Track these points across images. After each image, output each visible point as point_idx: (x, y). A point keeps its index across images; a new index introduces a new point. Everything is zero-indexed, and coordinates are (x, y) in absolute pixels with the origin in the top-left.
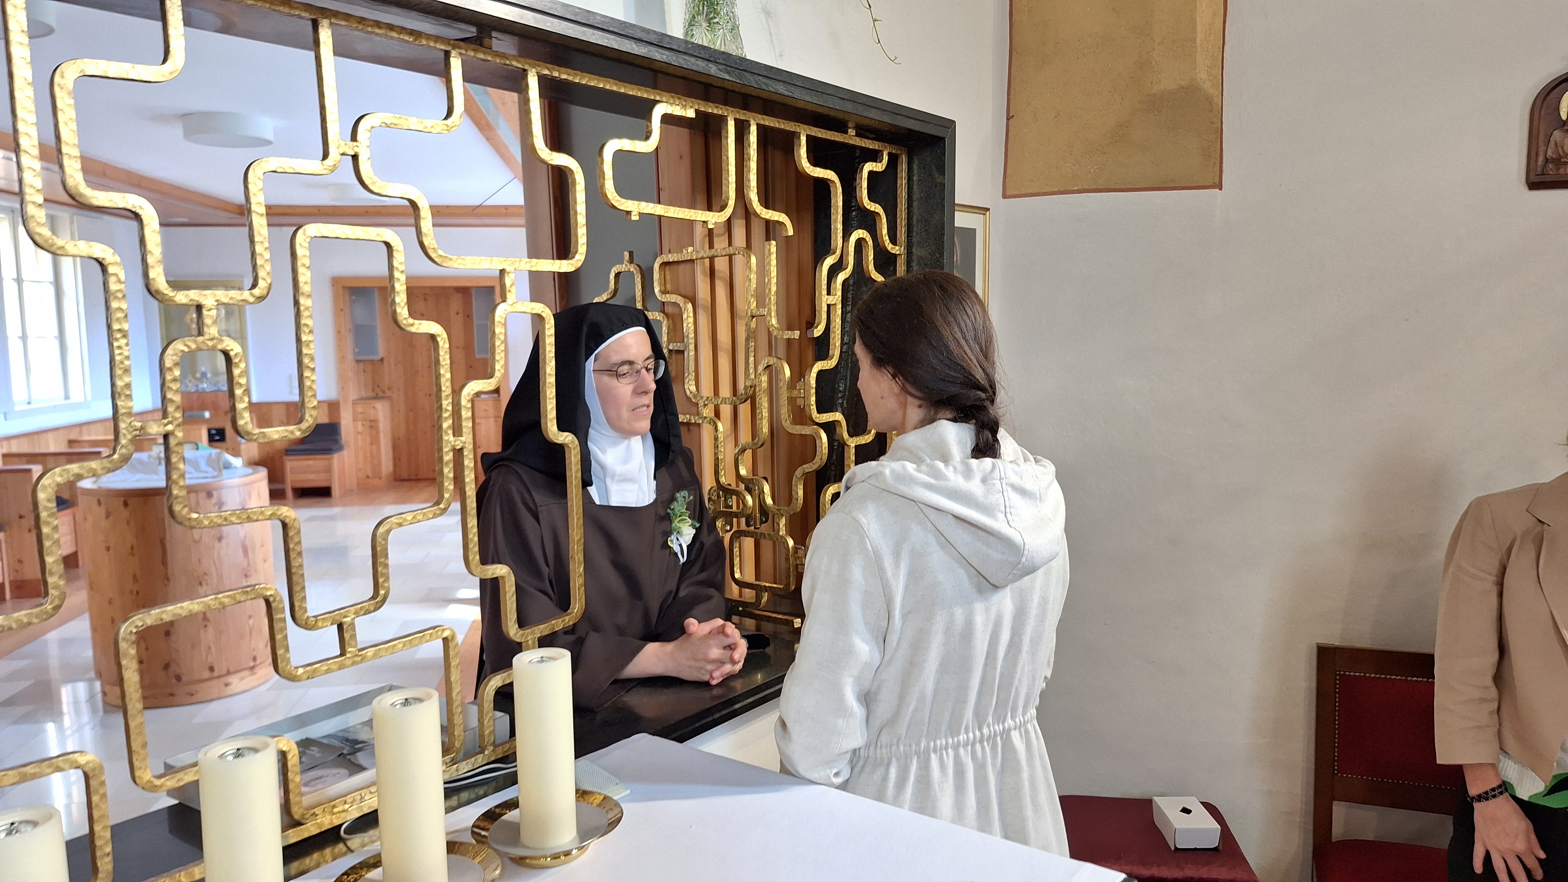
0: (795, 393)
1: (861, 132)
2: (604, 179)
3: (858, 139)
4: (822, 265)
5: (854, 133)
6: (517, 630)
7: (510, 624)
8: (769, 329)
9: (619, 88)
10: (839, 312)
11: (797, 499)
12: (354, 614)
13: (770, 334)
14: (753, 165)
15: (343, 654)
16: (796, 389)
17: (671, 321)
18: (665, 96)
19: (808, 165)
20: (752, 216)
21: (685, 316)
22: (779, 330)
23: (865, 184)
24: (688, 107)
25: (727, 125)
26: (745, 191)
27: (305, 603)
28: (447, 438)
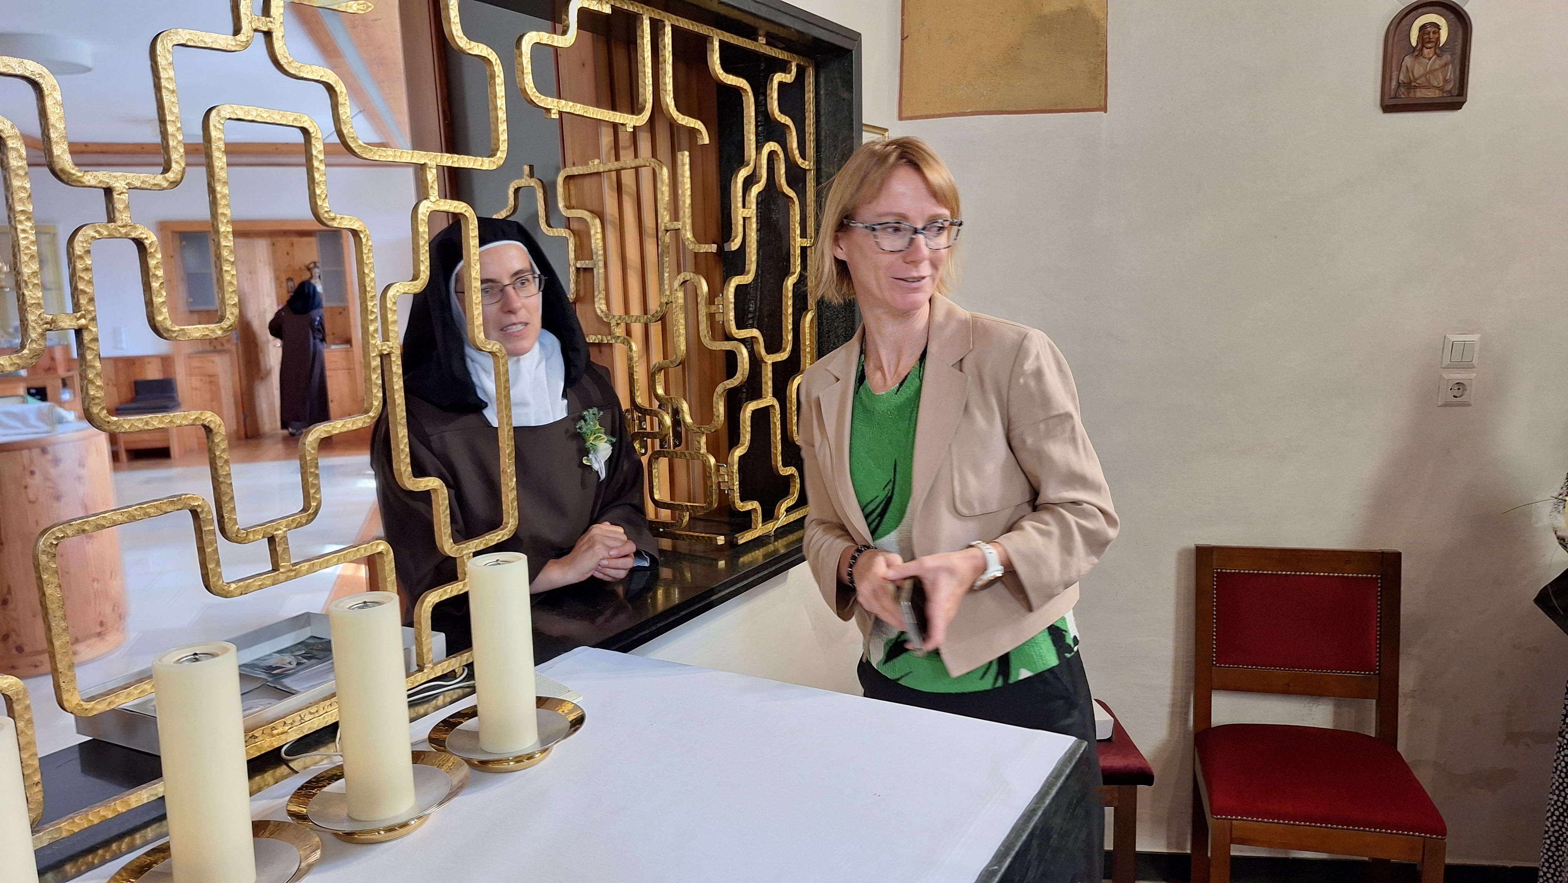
0: (714, 308)
1: (772, 41)
2: (523, 73)
3: (768, 48)
4: (737, 177)
5: (764, 42)
6: (451, 544)
7: (444, 539)
8: (684, 243)
10: (754, 226)
11: (718, 416)
12: (286, 527)
13: (684, 248)
14: (669, 68)
15: (274, 570)
16: (714, 304)
17: (577, 239)
19: (721, 71)
20: (670, 123)
21: (592, 232)
22: (695, 243)
23: (775, 95)
24: (604, 2)
25: (642, 24)
26: (661, 95)
27: (235, 514)
28: (373, 342)
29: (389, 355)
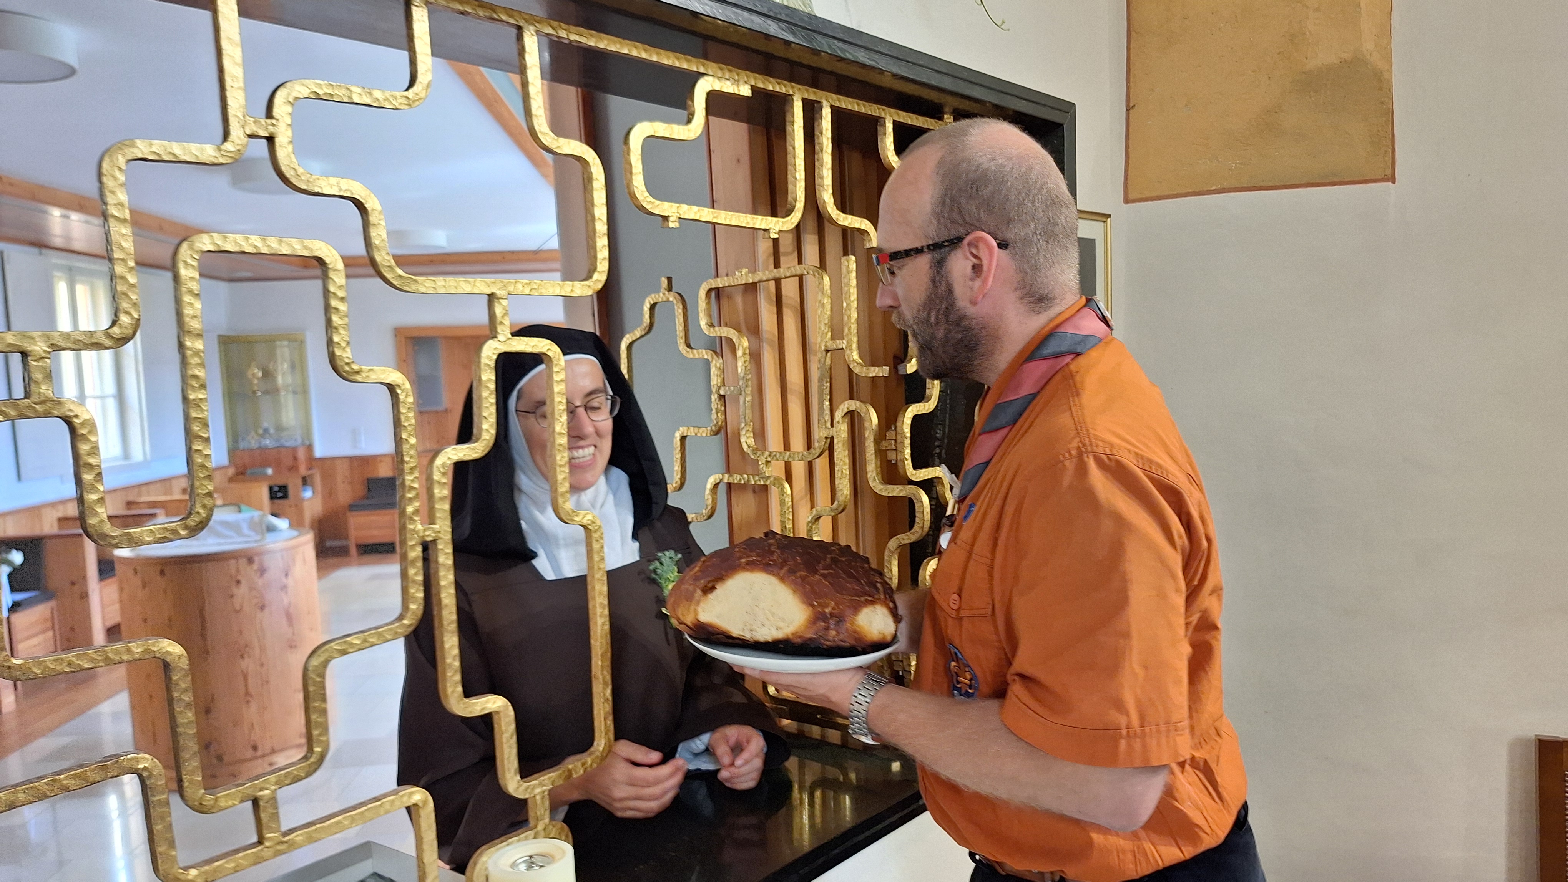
0: (884, 444)
2: (631, 173)
7: (509, 775)
8: (849, 368)
9: (650, 55)
11: (891, 579)
12: (276, 784)
13: (850, 371)
14: (827, 159)
15: (260, 842)
16: (885, 439)
18: (712, 68)
20: (827, 224)
21: (739, 354)
22: (862, 366)
24: (741, 82)
25: (792, 107)
26: (817, 191)
28: (411, 527)
29: (434, 541)
